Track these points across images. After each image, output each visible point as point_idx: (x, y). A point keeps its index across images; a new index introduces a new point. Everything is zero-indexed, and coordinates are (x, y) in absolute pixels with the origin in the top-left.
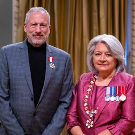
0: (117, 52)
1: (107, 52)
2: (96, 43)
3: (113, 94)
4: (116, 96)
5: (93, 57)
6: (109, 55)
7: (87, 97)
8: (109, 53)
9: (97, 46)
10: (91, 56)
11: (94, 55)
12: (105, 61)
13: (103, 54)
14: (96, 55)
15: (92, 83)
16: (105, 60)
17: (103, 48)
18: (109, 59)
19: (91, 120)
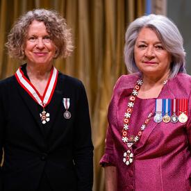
0: (172, 42)
1: (157, 43)
2: (138, 29)
3: (167, 112)
4: (172, 114)
5: (133, 50)
6: (159, 47)
7: (128, 115)
8: (160, 45)
9: (141, 33)
10: (131, 49)
11: (136, 47)
12: (153, 57)
13: (151, 46)
14: (140, 46)
15: (135, 92)
16: (153, 55)
17: (150, 37)
18: (160, 54)
19: (129, 151)
